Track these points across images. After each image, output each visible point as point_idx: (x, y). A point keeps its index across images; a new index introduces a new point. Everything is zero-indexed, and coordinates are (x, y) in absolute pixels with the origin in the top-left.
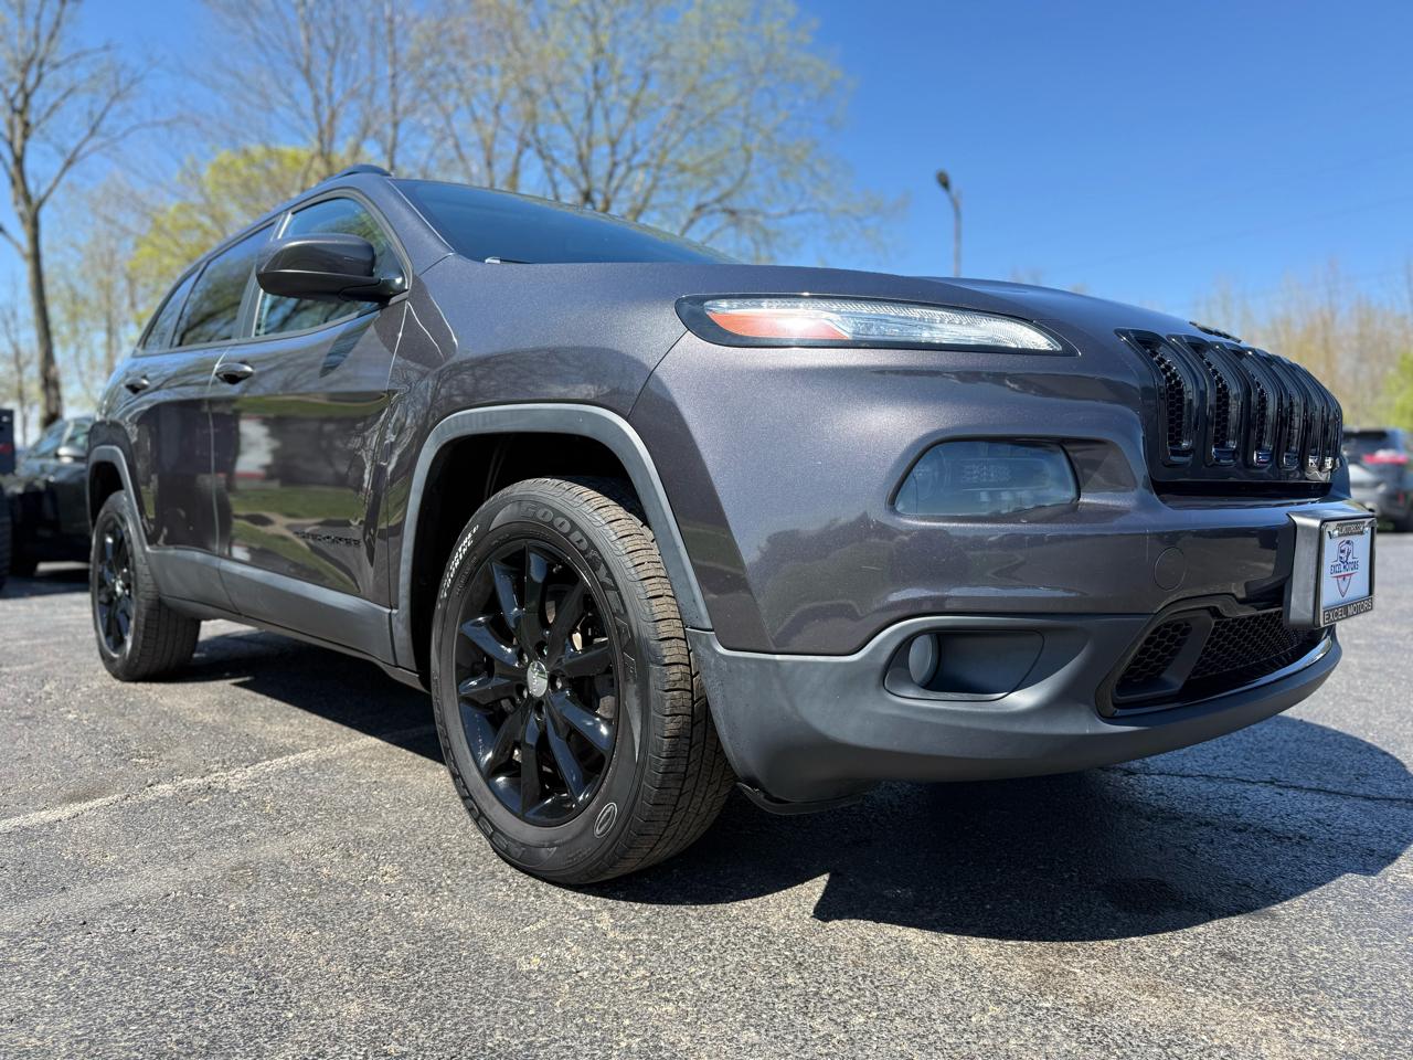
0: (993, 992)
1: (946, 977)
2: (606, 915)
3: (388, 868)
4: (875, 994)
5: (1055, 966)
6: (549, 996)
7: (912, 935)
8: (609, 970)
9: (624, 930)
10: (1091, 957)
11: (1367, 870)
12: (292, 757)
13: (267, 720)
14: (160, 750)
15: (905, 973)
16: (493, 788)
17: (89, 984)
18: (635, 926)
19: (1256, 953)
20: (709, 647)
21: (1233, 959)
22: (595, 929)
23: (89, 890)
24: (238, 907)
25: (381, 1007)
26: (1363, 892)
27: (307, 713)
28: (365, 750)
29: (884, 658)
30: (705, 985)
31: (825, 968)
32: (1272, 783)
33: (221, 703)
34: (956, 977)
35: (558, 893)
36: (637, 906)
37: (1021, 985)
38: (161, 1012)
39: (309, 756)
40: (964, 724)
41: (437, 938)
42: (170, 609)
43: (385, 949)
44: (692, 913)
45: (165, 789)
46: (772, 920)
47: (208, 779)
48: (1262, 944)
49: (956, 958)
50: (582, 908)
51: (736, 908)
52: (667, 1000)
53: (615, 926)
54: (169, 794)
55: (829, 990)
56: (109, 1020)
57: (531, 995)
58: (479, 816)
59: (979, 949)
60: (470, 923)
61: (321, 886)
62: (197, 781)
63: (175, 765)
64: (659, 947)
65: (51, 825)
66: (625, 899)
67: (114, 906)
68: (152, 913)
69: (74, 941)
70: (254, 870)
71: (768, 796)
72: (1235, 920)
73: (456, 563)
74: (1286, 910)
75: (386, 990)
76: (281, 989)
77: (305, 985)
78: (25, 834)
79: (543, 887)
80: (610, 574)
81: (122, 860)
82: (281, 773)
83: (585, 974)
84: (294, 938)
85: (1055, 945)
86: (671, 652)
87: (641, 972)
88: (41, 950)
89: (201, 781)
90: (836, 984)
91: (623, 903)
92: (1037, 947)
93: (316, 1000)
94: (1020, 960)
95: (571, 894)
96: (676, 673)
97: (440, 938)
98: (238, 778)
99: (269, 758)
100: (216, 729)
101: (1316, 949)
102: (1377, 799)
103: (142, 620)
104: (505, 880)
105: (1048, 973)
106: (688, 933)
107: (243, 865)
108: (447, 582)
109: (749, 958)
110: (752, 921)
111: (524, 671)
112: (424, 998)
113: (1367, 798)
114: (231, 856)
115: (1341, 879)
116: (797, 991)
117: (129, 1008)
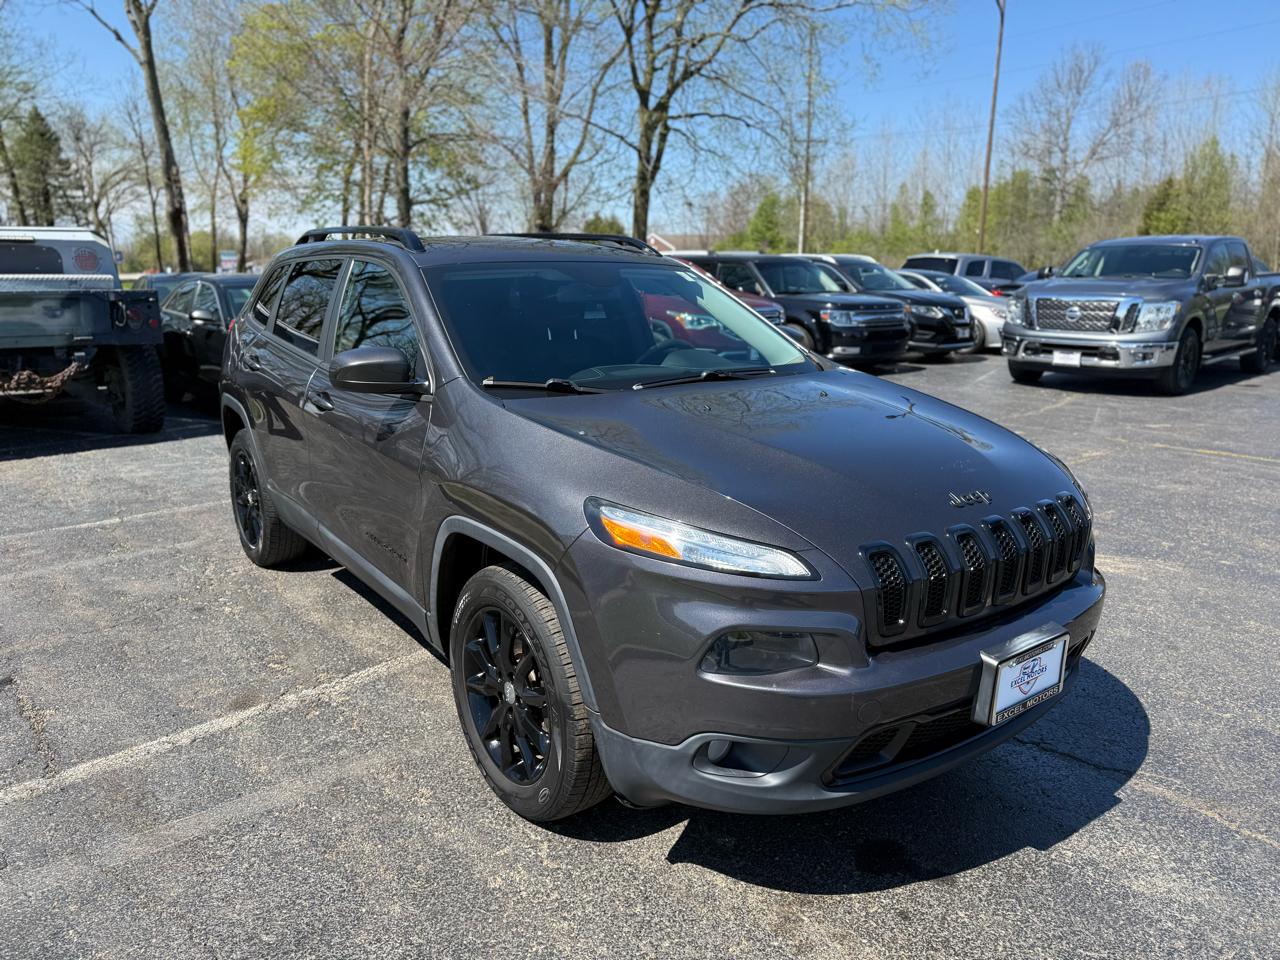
0: (749, 931)
1: (727, 916)
2: (546, 844)
3: (423, 790)
4: (681, 926)
5: (793, 914)
6: (502, 909)
7: (721, 880)
8: (538, 892)
9: (554, 858)
10: (819, 908)
11: (1043, 845)
12: (372, 670)
13: (356, 622)
14: (289, 656)
15: (705, 910)
16: (487, 747)
17: (259, 876)
18: (560, 857)
19: (923, 914)
20: (597, 720)
21: (906, 918)
22: (537, 856)
23: (254, 797)
24: (337, 819)
25: (411, 909)
26: (1026, 866)
27: (384, 616)
28: (419, 664)
29: (692, 751)
30: (589, 909)
31: (661, 902)
32: (1038, 744)
33: (326, 601)
34: (732, 918)
35: (521, 823)
36: (565, 839)
37: (768, 928)
38: (298, 901)
39: (382, 669)
40: (737, 792)
41: (446, 855)
42: (286, 528)
43: (417, 864)
44: (595, 847)
45: (291, 699)
46: (641, 859)
47: (317, 691)
48: (931, 906)
49: (737, 902)
50: (533, 837)
51: (622, 847)
52: (565, 919)
53: (549, 856)
54: (294, 706)
55: (656, 920)
56: (272, 904)
57: (492, 908)
58: (479, 762)
59: (756, 896)
60: (466, 845)
61: (386, 806)
62: (311, 692)
63: (297, 674)
64: (571, 875)
65: (226, 732)
66: (560, 833)
67: (270, 812)
68: (290, 820)
69: (249, 840)
70: (346, 786)
71: (632, 804)
72: (926, 884)
73: (461, 604)
74: (965, 878)
75: (415, 895)
76: (359, 891)
77: (372, 888)
78: (212, 741)
79: (514, 817)
80: (545, 658)
81: (271, 771)
82: (364, 687)
83: (524, 894)
84: (367, 848)
85: (802, 896)
86: (578, 712)
87: (555, 895)
88: (232, 846)
89: (314, 692)
90: (662, 916)
91: (557, 836)
92: (789, 896)
93: (377, 901)
94: (775, 907)
95: (529, 824)
96: (582, 725)
97: (448, 857)
98: (335, 690)
99: (357, 670)
100: (323, 633)
101: (961, 914)
102: (1105, 769)
103: (268, 531)
104: (491, 808)
105: (787, 919)
106: (590, 865)
107: (339, 782)
108: (457, 614)
109: (619, 890)
110: (629, 859)
111: (502, 685)
112: (434, 904)
113: (1097, 767)
114: (332, 772)
115: (1020, 853)
116: (639, 919)
117: (282, 897)
